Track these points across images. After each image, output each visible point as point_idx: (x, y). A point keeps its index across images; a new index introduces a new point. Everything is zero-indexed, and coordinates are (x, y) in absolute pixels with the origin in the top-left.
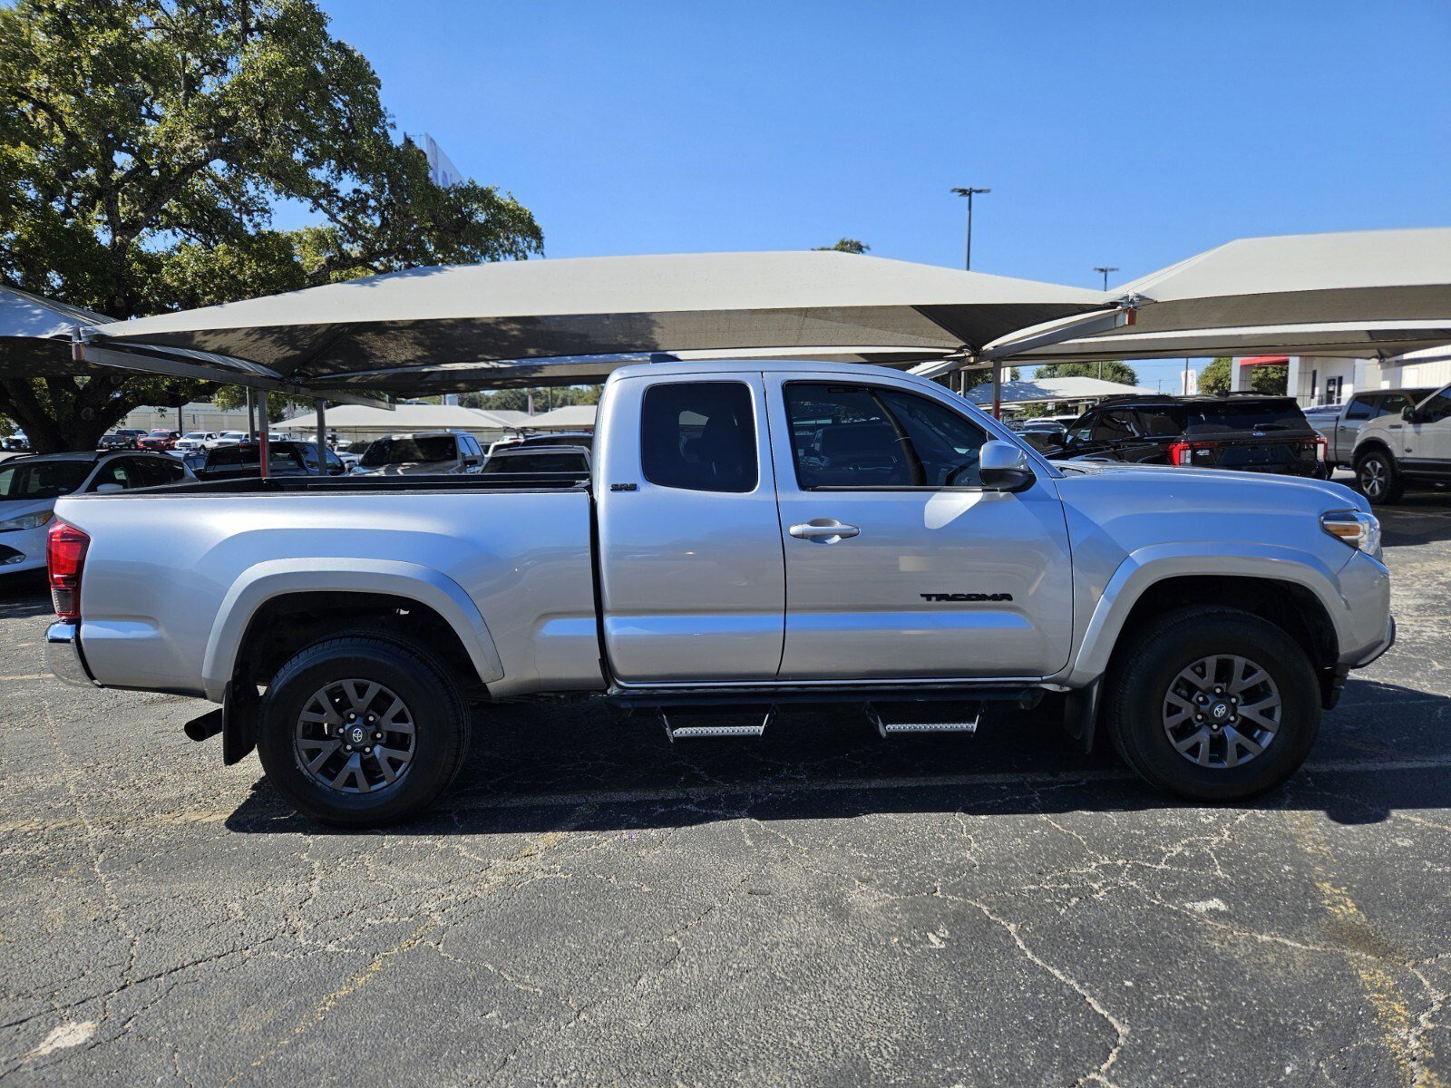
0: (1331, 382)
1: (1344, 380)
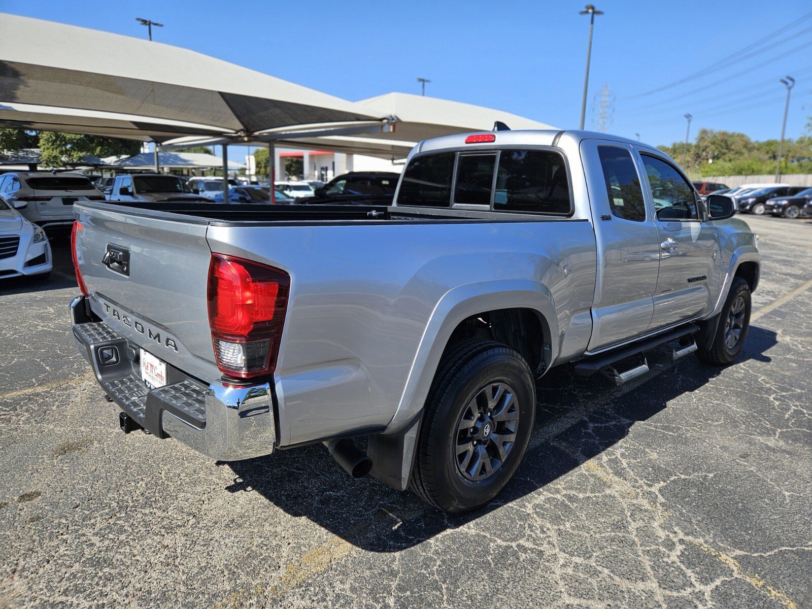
0: (323, 169)
1: (328, 169)
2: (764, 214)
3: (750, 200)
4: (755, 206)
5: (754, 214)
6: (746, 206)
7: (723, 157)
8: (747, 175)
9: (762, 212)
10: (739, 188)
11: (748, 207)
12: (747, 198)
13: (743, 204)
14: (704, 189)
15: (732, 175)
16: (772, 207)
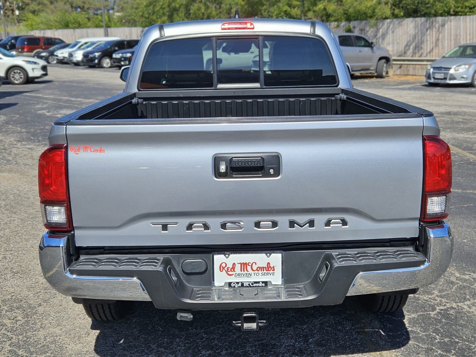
2: (111, 67)
3: (97, 54)
4: (102, 60)
5: (102, 67)
6: (94, 60)
7: (27, 8)
8: (74, 28)
9: (109, 65)
10: (78, 43)
11: (96, 61)
12: (92, 52)
13: (91, 58)
14: (43, 44)
15: (60, 28)
16: (119, 60)
